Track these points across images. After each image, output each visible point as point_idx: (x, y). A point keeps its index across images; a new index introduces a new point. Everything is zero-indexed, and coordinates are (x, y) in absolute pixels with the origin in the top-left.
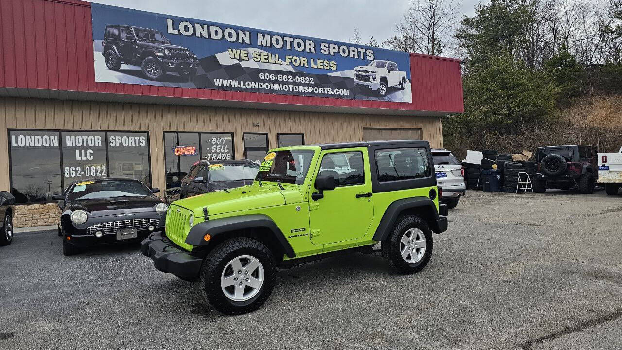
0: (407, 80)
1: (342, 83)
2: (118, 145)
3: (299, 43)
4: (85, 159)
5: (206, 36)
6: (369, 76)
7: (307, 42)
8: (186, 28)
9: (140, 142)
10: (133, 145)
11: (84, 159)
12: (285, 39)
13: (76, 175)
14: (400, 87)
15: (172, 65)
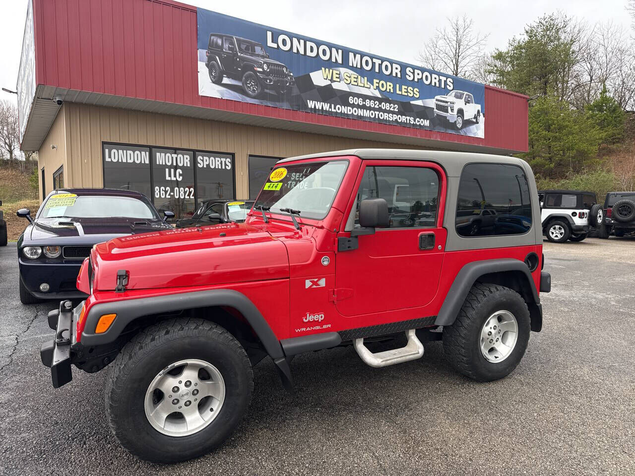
0: (481, 114)
1: (424, 112)
2: (205, 166)
3: (386, 66)
4: (175, 179)
5: (302, 52)
6: (447, 107)
7: (395, 66)
8: (284, 42)
9: (226, 165)
10: (220, 167)
11: (173, 178)
12: (374, 60)
13: (166, 195)
14: (475, 120)
15: (270, 82)
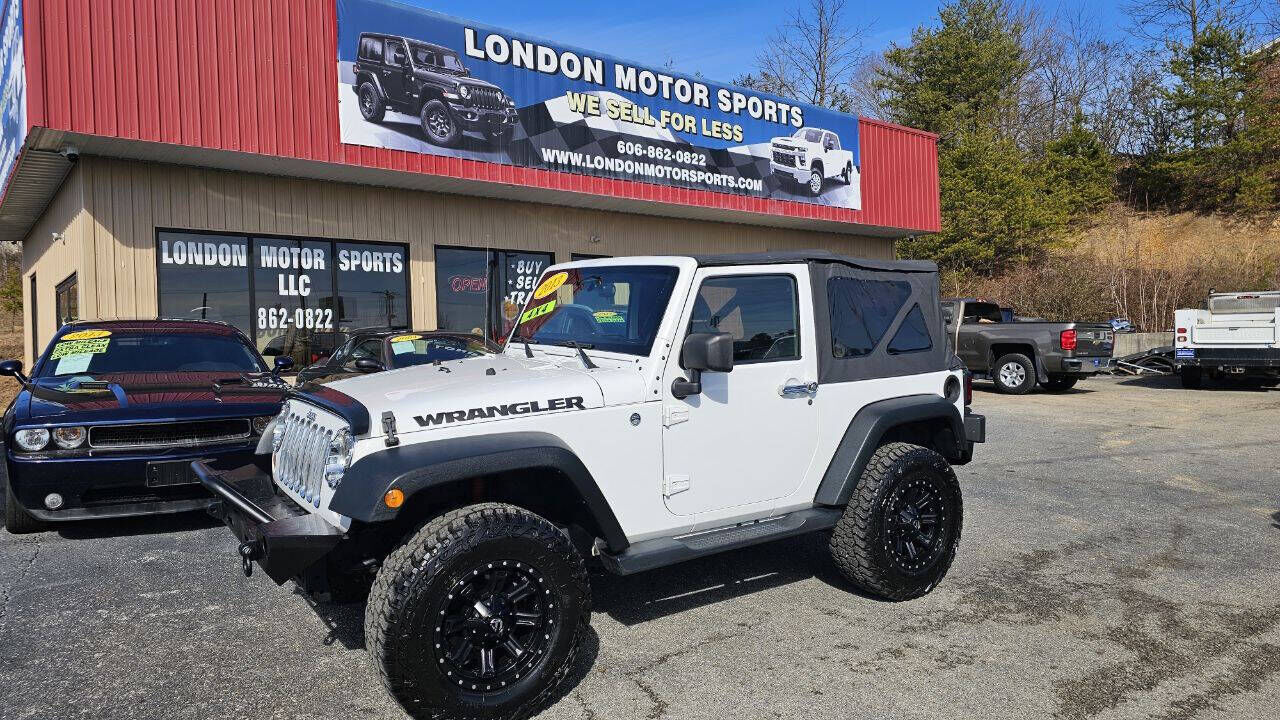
0: (854, 168)
1: (751, 167)
2: (353, 268)
3: (683, 88)
4: (295, 293)
5: (530, 64)
6: (794, 157)
7: (697, 87)
8: (497, 48)
9: (392, 264)
10: (381, 269)
11: (293, 292)
12: (661, 78)
13: (279, 324)
14: (843, 179)
15: (473, 118)
